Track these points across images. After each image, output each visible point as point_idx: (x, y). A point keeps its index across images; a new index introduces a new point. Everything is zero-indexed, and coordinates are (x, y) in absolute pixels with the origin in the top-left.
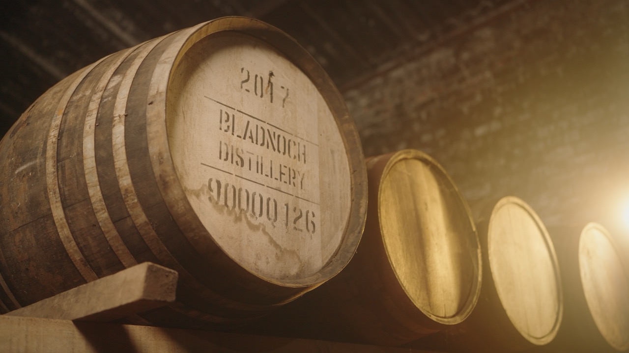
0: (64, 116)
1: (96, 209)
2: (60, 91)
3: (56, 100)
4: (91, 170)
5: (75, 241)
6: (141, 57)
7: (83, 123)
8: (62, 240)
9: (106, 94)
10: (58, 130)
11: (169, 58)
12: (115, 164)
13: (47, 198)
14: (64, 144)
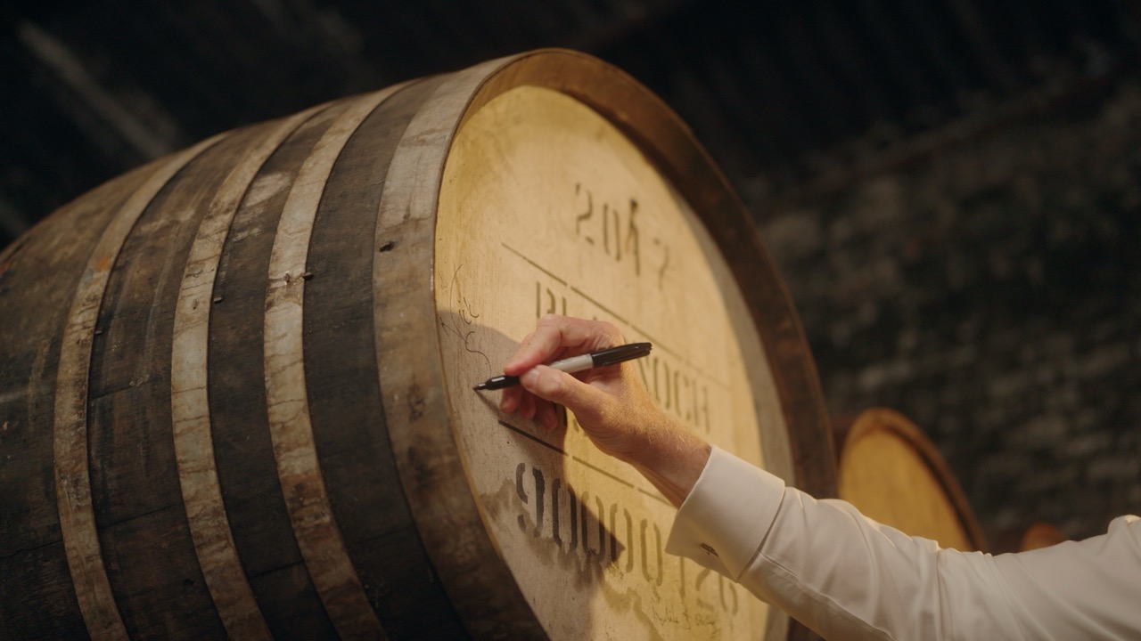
0: (114, 274)
1: (201, 536)
2: (99, 211)
3: (89, 233)
4: (193, 423)
5: (125, 623)
6: (342, 131)
7: (173, 294)
8: (87, 618)
9: (244, 219)
10: (97, 309)
11: (431, 131)
12: (269, 410)
13: (52, 497)
14: (114, 348)
